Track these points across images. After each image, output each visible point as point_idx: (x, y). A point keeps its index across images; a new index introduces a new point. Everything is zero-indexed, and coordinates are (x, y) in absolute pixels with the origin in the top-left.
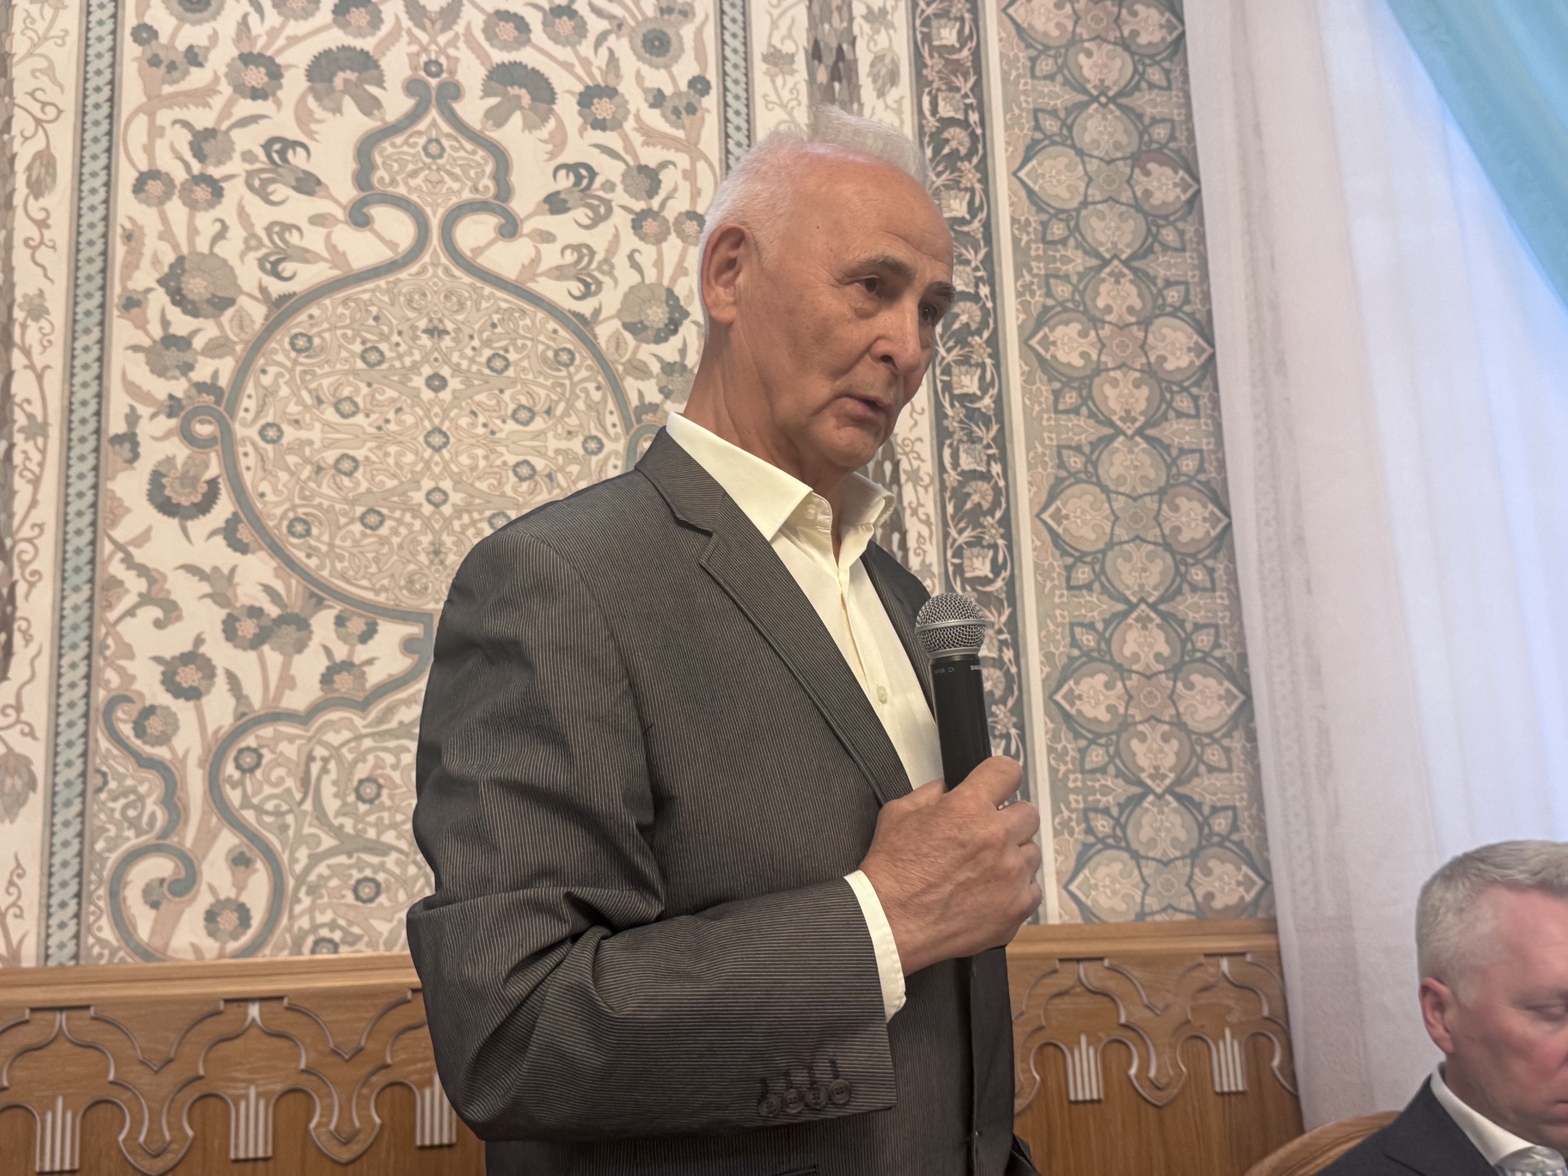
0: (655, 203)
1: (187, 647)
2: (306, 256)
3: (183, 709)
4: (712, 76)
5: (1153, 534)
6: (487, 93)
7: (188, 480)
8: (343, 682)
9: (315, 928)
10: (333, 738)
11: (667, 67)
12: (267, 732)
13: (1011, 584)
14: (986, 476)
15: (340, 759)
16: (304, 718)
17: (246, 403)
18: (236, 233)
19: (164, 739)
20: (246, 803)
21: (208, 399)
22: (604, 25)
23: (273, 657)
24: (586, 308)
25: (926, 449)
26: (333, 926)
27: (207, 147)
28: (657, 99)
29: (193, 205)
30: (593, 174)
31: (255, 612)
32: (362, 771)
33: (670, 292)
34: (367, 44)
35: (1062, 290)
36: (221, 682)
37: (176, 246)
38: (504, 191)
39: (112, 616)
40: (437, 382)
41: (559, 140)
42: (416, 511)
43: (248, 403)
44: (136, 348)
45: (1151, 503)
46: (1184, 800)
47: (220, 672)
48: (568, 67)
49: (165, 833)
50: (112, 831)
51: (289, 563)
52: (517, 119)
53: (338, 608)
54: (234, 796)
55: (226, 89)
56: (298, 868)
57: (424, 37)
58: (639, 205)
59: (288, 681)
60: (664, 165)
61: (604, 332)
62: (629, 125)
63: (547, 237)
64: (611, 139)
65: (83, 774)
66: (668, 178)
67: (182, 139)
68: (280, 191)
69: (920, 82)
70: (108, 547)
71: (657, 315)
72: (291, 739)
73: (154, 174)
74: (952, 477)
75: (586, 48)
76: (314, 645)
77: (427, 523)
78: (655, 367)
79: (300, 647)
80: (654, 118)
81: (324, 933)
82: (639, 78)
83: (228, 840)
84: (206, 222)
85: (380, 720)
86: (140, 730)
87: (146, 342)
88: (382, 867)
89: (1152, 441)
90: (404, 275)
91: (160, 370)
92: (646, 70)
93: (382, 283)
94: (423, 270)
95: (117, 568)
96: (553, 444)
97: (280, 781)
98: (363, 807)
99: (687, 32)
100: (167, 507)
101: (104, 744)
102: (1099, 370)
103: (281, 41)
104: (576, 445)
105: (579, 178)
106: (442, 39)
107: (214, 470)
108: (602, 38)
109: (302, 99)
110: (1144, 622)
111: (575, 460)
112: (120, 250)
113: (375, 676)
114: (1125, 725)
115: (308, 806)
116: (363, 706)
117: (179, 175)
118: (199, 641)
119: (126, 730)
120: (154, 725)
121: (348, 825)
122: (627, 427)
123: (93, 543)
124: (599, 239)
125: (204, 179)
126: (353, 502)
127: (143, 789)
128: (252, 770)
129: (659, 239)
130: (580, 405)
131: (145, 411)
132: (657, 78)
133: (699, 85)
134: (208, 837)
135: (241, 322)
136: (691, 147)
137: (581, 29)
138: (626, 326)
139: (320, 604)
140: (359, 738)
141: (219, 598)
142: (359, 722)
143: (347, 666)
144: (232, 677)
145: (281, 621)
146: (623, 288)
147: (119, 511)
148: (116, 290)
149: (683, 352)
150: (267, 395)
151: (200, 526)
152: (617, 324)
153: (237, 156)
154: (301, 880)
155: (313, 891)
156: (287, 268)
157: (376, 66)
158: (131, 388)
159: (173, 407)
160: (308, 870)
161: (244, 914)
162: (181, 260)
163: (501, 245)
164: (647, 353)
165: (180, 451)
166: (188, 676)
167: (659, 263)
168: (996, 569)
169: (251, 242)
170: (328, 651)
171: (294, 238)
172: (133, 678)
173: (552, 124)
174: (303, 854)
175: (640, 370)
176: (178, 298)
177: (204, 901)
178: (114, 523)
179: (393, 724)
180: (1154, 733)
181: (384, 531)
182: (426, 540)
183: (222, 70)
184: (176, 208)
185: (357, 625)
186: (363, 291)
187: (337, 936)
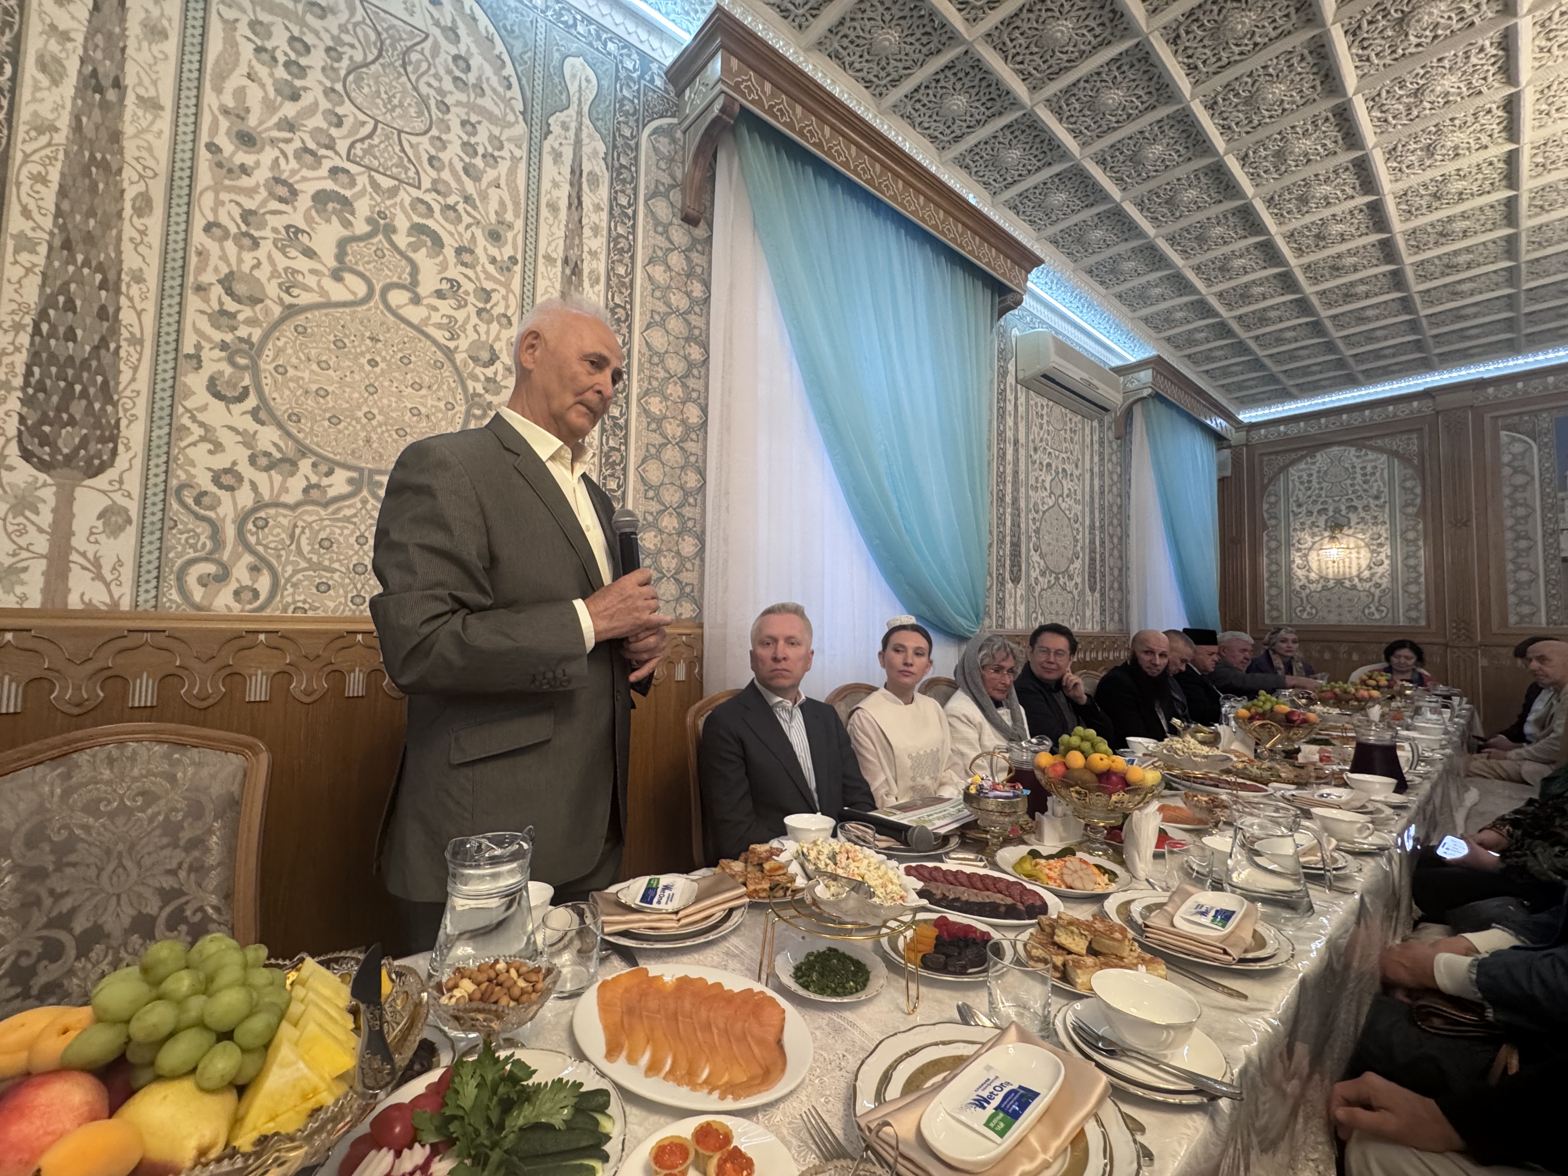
0: (488, 306)
1: (228, 466)
2: (306, 288)
4: (519, 257)
5: (678, 483)
6: (409, 235)
8: (315, 494)
9: (294, 602)
11: (499, 248)
12: (272, 511)
13: (624, 493)
14: (619, 450)
15: (311, 528)
16: (293, 507)
17: (267, 352)
18: (266, 268)
20: (259, 543)
21: (245, 347)
22: (471, 220)
23: (277, 478)
24: (451, 345)
26: (305, 602)
27: (251, 219)
28: (493, 261)
29: (241, 247)
30: (459, 286)
32: (323, 535)
33: (492, 347)
34: (348, 193)
35: (655, 384)
37: (229, 265)
38: (415, 283)
39: (183, 444)
40: (373, 363)
41: (444, 266)
42: (358, 420)
43: (269, 352)
44: (202, 312)
45: (678, 471)
46: (676, 580)
47: (246, 480)
48: (451, 234)
49: (211, 553)
50: (180, 548)
52: (424, 250)
53: (314, 459)
54: (252, 540)
55: (263, 193)
56: (287, 575)
57: (379, 199)
58: (481, 305)
59: (284, 489)
60: (494, 290)
61: (459, 358)
62: (479, 268)
63: (435, 309)
64: (470, 272)
65: (162, 520)
66: (495, 297)
67: (236, 212)
68: (293, 253)
69: (608, 286)
70: (181, 410)
71: (485, 356)
72: (285, 516)
73: (217, 225)
74: (605, 448)
75: (461, 228)
76: (300, 474)
77: (363, 427)
78: (482, 378)
79: (292, 474)
80: (491, 269)
81: (300, 604)
82: (485, 249)
84: (249, 258)
85: (334, 513)
86: (198, 501)
87: (209, 311)
88: (332, 578)
89: (682, 448)
90: (359, 309)
92: (489, 246)
93: (347, 310)
94: (369, 309)
95: (186, 421)
96: (430, 402)
97: (279, 534)
98: (322, 551)
99: (510, 235)
101: (175, 506)
102: (665, 417)
103: (297, 177)
104: (442, 405)
105: (452, 286)
106: (388, 203)
107: (247, 381)
108: (468, 227)
109: (308, 211)
110: (671, 514)
111: (441, 411)
112: (194, 260)
113: (332, 493)
114: (660, 551)
115: (293, 547)
116: (326, 505)
117: (233, 229)
118: (234, 463)
119: (190, 501)
120: (206, 500)
121: (315, 558)
122: (467, 402)
123: (172, 406)
124: (460, 315)
125: (246, 235)
126: (325, 411)
127: (199, 530)
128: (262, 528)
129: (489, 322)
130: (445, 387)
131: (206, 345)
132: (494, 251)
133: (513, 260)
135: (267, 311)
136: (507, 286)
137: (459, 219)
138: (471, 357)
139: (304, 455)
140: (322, 520)
142: (323, 513)
143: (317, 486)
145: (282, 460)
146: (470, 340)
147: (189, 393)
148: (191, 279)
149: (496, 374)
150: (279, 351)
151: (237, 408)
152: (465, 355)
153: (268, 228)
154: (288, 580)
155: (294, 585)
156: (295, 291)
157: (351, 205)
159: (224, 346)
160: (292, 576)
161: (256, 594)
162: (232, 273)
163: (411, 307)
164: (479, 370)
166: (227, 480)
167: (488, 333)
168: (619, 487)
169: (274, 274)
170: (307, 478)
171: (300, 278)
172: (194, 476)
173: (441, 258)
174: (289, 569)
175: (475, 378)
176: (229, 292)
177: (233, 585)
178: (185, 398)
179: (341, 515)
180: (670, 555)
181: (341, 427)
182: (363, 434)
183: (262, 182)
184: (229, 245)
185: (324, 468)
186: (338, 312)
187: (307, 606)
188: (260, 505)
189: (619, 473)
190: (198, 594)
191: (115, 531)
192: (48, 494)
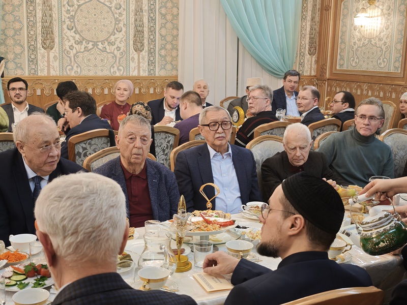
3: (71, 51)
7: (70, 26)
10: (86, 55)
19: (69, 54)
25: (147, 23)
31: (77, 41)
36: (74, 49)
51: (81, 35)
83: (76, 65)
91: (67, 14)
95: (64, 36)
100: (69, 29)
113: (89, 48)
116: (88, 51)
119: (66, 53)
134: (74, 64)
135: (75, 7)
141: (74, 39)
144: (76, 48)
158: (64, 15)
165: (69, 23)
176: (69, 5)
177: (74, 71)
188: (77, 53)
189: (154, 34)
190: (69, 73)
191: (56, 61)
192: (46, 54)
